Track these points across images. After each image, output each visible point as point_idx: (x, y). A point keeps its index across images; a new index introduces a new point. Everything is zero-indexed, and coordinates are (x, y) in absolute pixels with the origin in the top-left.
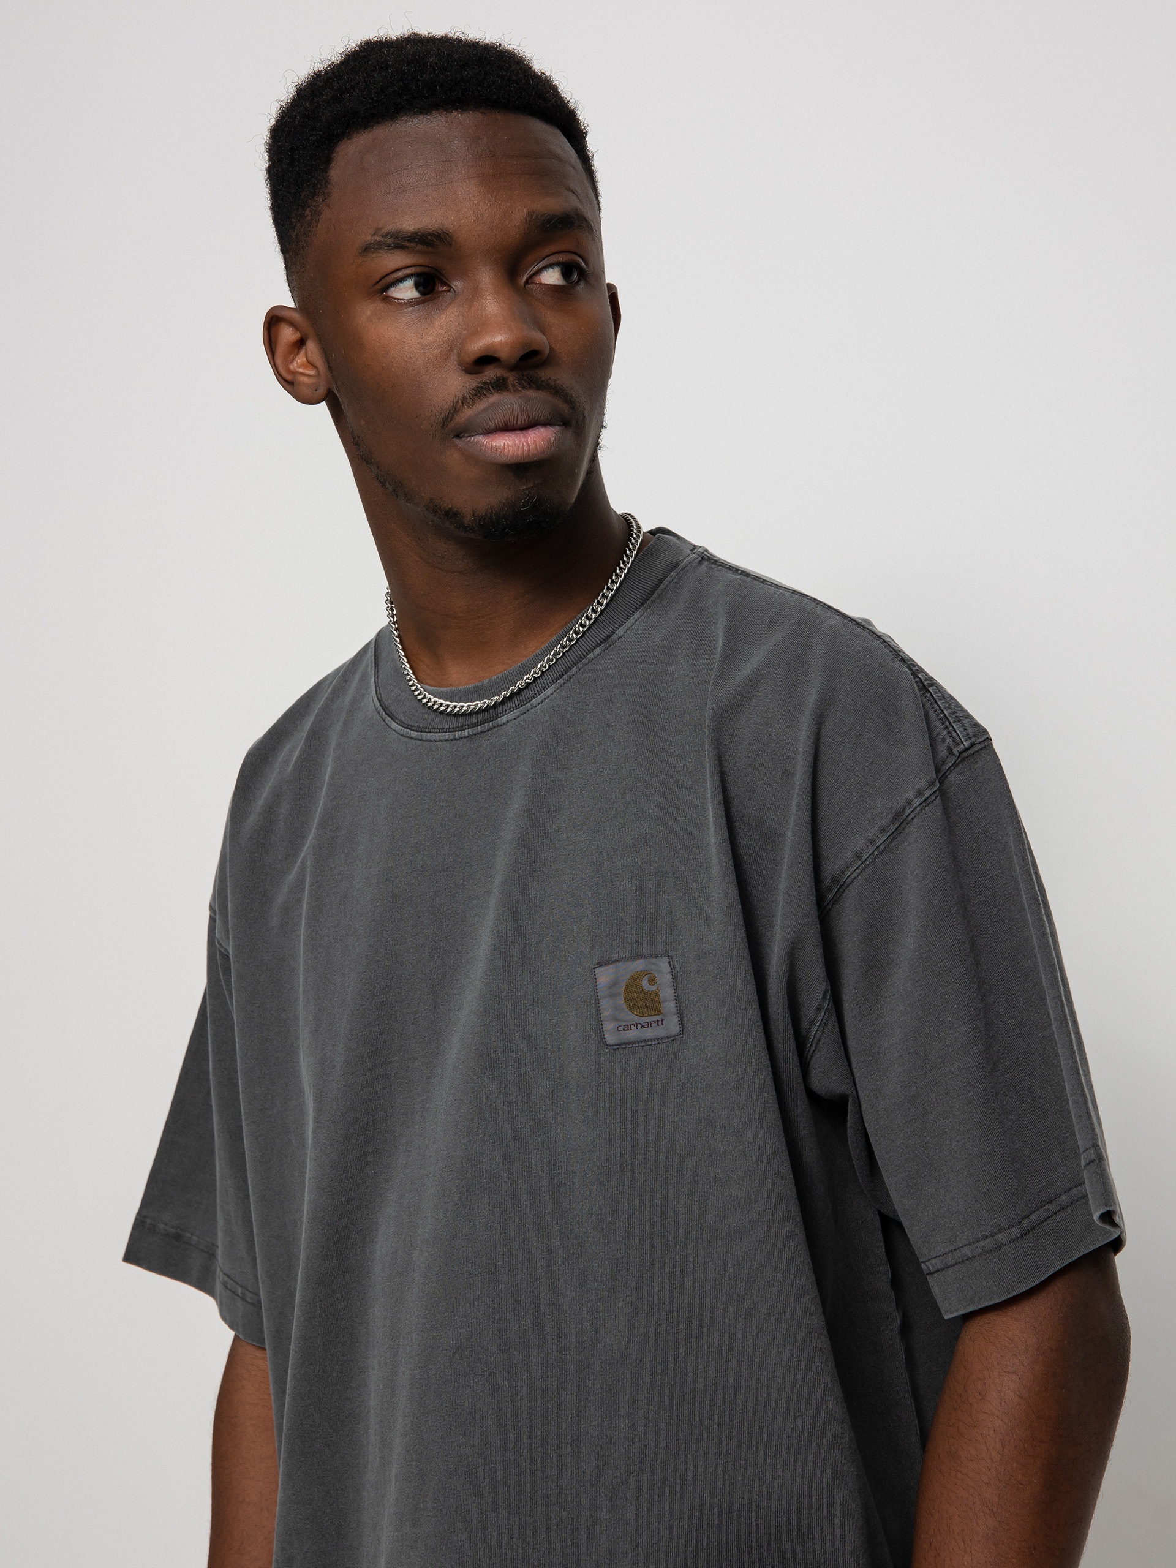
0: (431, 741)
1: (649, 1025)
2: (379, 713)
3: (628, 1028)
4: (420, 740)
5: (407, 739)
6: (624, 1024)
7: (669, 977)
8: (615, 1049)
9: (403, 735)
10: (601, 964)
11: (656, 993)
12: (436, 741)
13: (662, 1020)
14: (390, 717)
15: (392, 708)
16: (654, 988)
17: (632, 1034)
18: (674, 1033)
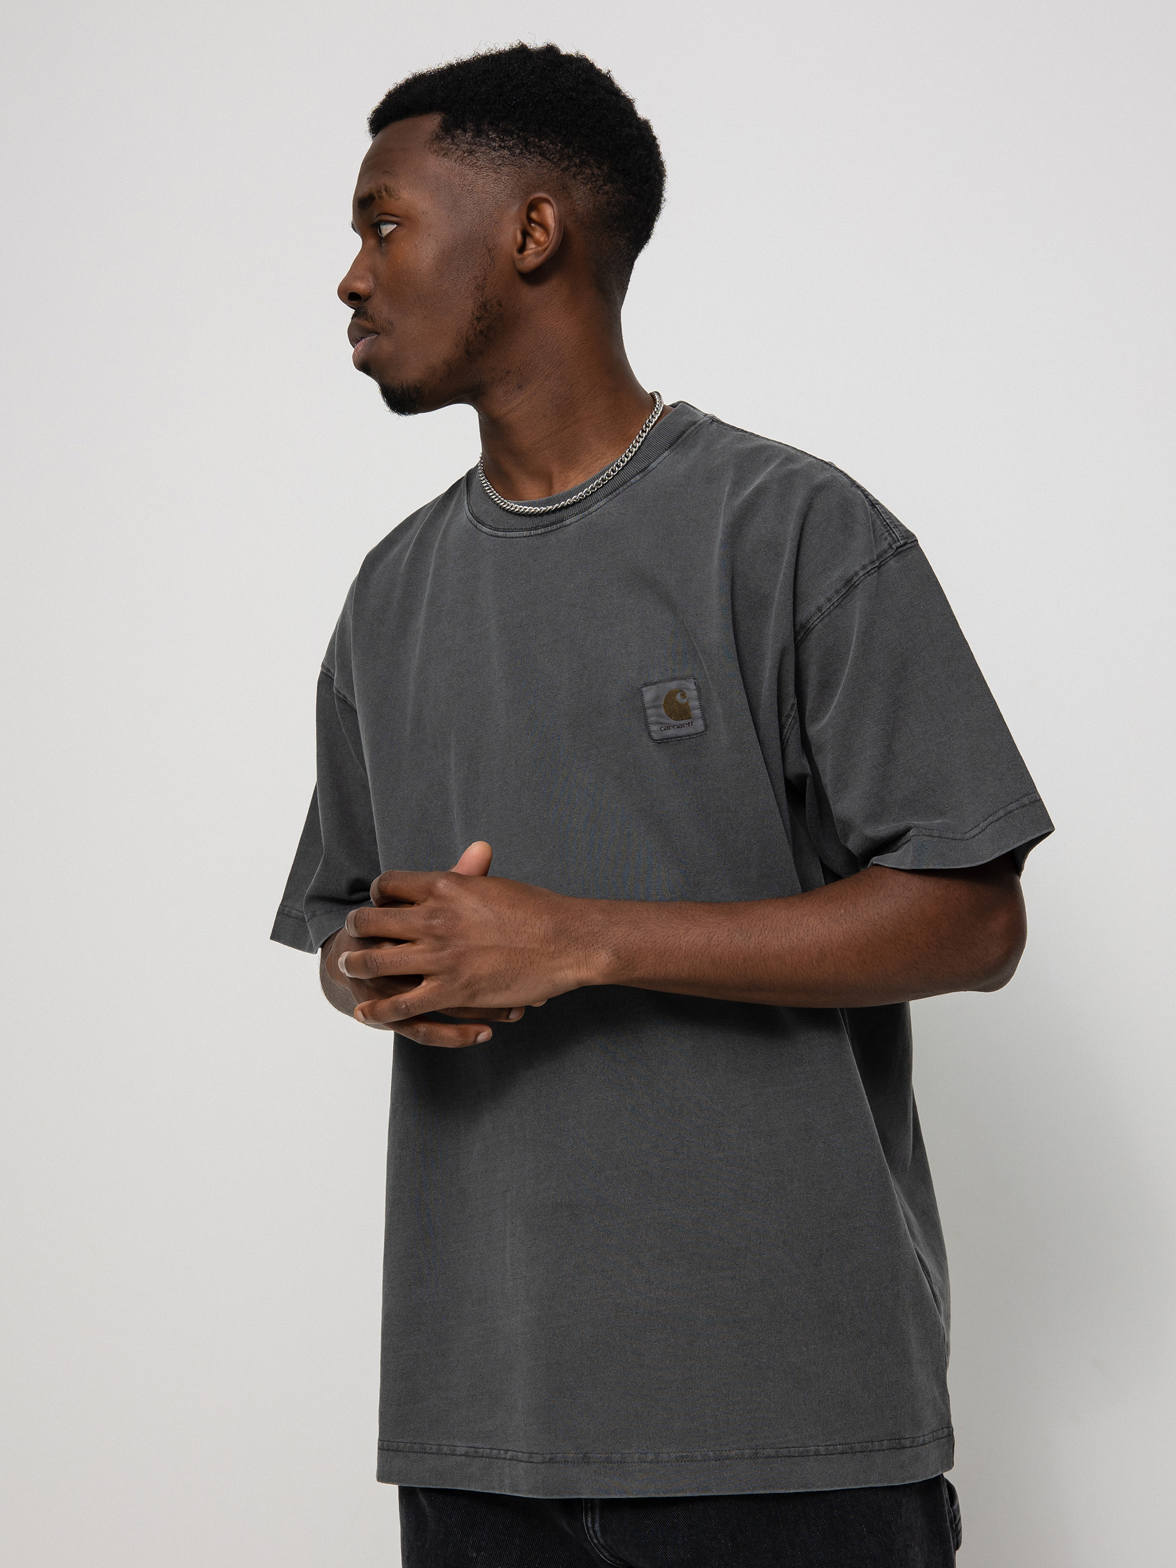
0: (513, 538)
1: (682, 726)
2: (471, 522)
3: (668, 728)
4: (505, 537)
5: (494, 538)
6: (665, 726)
7: (695, 693)
8: (658, 743)
9: (491, 536)
10: (646, 685)
11: (686, 704)
12: (516, 538)
13: (692, 723)
14: (480, 523)
15: (482, 518)
16: (685, 701)
17: (671, 732)
18: (700, 731)
